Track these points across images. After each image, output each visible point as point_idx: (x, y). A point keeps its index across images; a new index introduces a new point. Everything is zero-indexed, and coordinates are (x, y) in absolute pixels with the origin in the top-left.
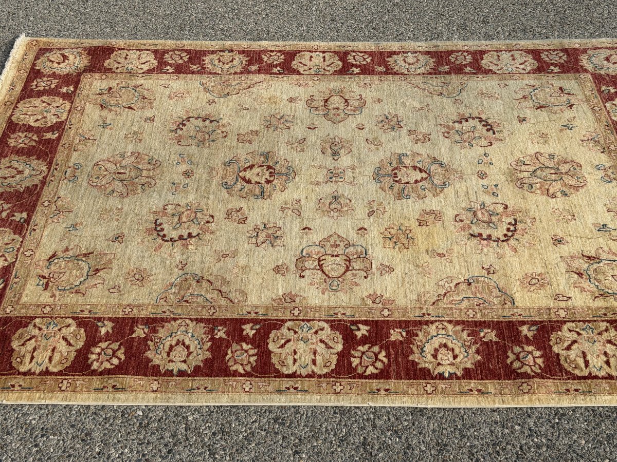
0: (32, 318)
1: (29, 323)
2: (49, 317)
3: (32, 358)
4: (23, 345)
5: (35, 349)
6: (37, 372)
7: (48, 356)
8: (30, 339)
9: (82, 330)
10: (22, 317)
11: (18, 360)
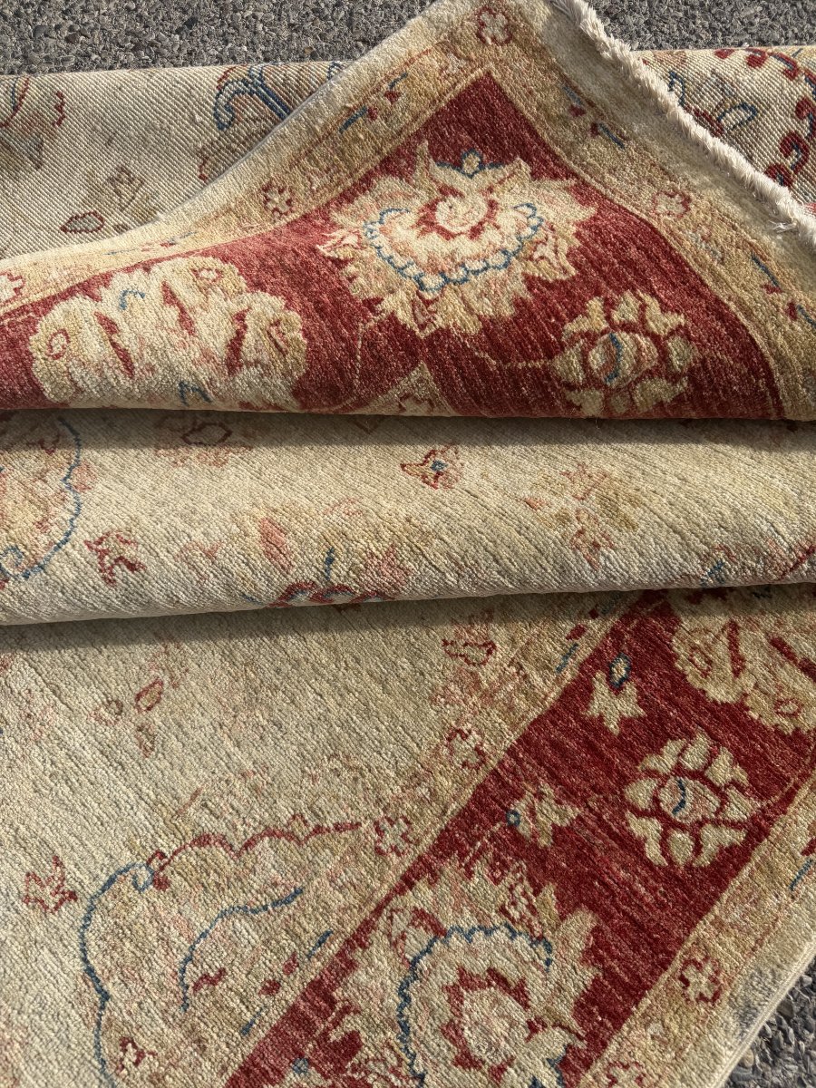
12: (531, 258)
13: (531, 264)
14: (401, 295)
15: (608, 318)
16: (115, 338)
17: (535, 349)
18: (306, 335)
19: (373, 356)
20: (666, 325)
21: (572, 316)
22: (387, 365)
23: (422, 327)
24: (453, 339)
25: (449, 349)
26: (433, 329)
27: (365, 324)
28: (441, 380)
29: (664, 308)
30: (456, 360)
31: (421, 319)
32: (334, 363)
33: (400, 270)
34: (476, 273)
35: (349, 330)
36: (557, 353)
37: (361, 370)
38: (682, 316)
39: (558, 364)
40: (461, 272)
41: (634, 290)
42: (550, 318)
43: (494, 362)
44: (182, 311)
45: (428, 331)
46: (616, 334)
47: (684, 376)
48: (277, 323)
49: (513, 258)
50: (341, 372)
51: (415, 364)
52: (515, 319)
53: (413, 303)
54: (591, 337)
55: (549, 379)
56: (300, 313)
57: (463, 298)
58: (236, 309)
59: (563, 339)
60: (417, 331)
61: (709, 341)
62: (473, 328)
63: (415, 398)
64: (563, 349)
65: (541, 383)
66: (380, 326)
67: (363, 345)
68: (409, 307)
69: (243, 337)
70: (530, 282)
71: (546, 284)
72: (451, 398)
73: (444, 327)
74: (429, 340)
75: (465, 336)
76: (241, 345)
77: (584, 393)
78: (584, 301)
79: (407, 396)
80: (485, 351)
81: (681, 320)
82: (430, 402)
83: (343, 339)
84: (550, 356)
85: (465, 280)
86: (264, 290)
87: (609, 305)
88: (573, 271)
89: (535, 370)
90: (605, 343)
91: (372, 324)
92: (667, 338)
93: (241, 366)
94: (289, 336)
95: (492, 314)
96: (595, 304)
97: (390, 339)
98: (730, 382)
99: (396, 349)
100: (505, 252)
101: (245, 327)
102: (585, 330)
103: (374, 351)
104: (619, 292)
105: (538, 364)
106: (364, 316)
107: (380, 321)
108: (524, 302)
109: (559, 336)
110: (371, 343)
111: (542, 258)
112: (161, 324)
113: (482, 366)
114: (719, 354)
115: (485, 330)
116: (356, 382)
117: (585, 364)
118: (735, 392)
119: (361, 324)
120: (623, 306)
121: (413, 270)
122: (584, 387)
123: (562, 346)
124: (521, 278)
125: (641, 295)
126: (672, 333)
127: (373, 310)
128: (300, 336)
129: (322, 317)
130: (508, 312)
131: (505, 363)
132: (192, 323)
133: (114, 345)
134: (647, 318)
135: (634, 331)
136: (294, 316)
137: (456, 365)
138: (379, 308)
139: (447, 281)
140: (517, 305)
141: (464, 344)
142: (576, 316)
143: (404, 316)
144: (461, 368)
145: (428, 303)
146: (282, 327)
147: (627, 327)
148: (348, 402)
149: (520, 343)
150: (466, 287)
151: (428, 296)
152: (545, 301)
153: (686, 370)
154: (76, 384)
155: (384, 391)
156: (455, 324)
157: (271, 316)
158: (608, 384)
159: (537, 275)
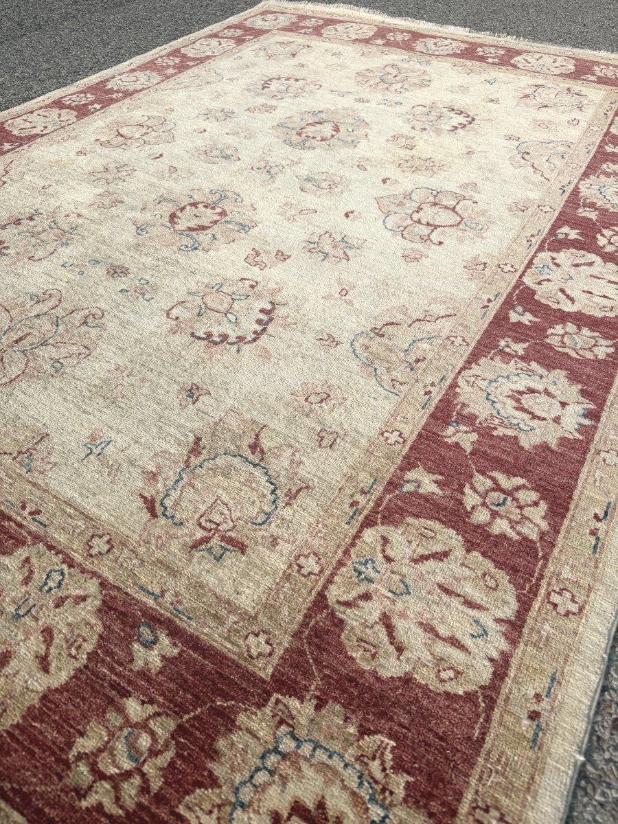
0: (321, 601)
1: (332, 614)
2: (336, 568)
3: (454, 642)
4: (400, 650)
5: (429, 629)
6: (504, 645)
7: (461, 608)
8: (390, 628)
9: (410, 520)
10: (304, 624)
11: (445, 675)
12: (219, 806)
13: (218, 801)
14: (304, 721)
15: (143, 775)
16: (462, 599)
17: (193, 726)
18: (351, 658)
19: (302, 666)
20: (96, 792)
21: (172, 764)
22: (291, 666)
23: (278, 701)
24: (253, 704)
25: (253, 696)
26: (269, 704)
27: (317, 684)
28: (251, 675)
29: (99, 807)
30: (245, 691)
31: (280, 706)
32: (325, 650)
33: (317, 746)
34: (258, 770)
35: (326, 676)
36: (175, 731)
37: (306, 655)
38: (84, 808)
39: (172, 725)
40: (269, 764)
41: (127, 813)
42: (188, 754)
43: (218, 703)
44: (437, 635)
45: (273, 700)
46: (134, 765)
47: (73, 763)
48: (373, 656)
49: (233, 800)
50: (318, 647)
51: (273, 675)
52: (214, 740)
53: (293, 718)
54: (154, 753)
55: (175, 712)
56: (364, 671)
57: (258, 739)
58: (407, 654)
59: (174, 742)
60: (280, 697)
61: (59, 796)
62: (242, 718)
63: (264, 656)
64: (172, 735)
65: (179, 706)
66: (306, 689)
67: (312, 670)
68: (294, 713)
69: (388, 636)
70: (214, 782)
71: (200, 785)
72: (239, 667)
73: (263, 709)
74: (269, 695)
75: (246, 710)
76: (387, 631)
77: (145, 716)
78: (165, 783)
79: (270, 654)
80: (228, 707)
81: (84, 804)
82: (251, 657)
83: (326, 667)
84: (180, 727)
85: (263, 757)
86: (400, 678)
87: (145, 789)
88: (181, 810)
89: (187, 712)
90: (142, 754)
91: (313, 688)
92: (94, 782)
93: (380, 620)
94: (361, 652)
95: (232, 736)
96: (156, 784)
97: (296, 683)
98: (35, 775)
99: (289, 678)
100: (243, 806)
101: (392, 643)
102: (159, 756)
103: (302, 669)
104: (139, 805)
105: (186, 717)
106: (320, 690)
107: (308, 691)
108: (213, 759)
109: (178, 743)
110: (307, 674)
111: (211, 812)
112: (443, 620)
113: (226, 697)
114: (49, 790)
115: (233, 721)
116: (306, 647)
117: (152, 734)
118: (28, 770)
119: (320, 683)
120: (133, 792)
121: (306, 749)
122: (148, 719)
123: (173, 737)
124: (222, 781)
125: (120, 812)
126: (90, 787)
127: (317, 697)
128: (354, 655)
129: (348, 675)
130: (221, 744)
131: (211, 706)
132: (426, 630)
133: (459, 595)
134: (112, 791)
135: (121, 775)
136: (366, 666)
137: (245, 689)
138: (314, 702)
139: (276, 750)
140: (216, 752)
141: (244, 704)
142: (169, 765)
143: (294, 703)
144: (241, 689)
145: (281, 722)
146: (368, 655)
147: (127, 775)
148: (307, 632)
149: (204, 723)
150: (260, 750)
151: (284, 728)
152: (196, 767)
153: (73, 766)
154: (466, 567)
155: (287, 650)
156: (256, 714)
157: (381, 660)
158: (130, 729)
159: (210, 791)
